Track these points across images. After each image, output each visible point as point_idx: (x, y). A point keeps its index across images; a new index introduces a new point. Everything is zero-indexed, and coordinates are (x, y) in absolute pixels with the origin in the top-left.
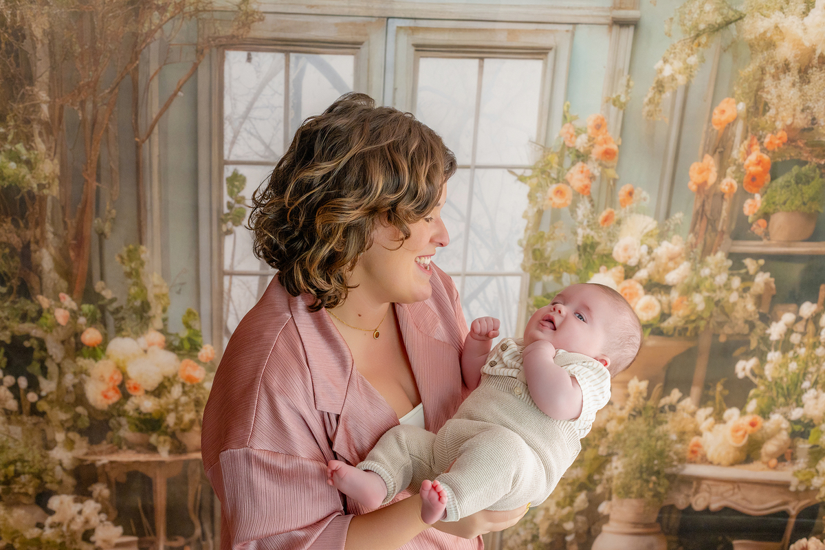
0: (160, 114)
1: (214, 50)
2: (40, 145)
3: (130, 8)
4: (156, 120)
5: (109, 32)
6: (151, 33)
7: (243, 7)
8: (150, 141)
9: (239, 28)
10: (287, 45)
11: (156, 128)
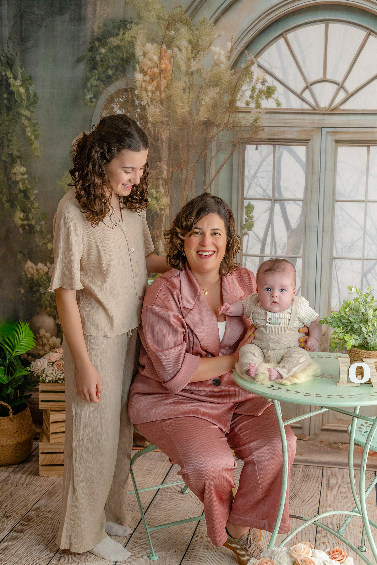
0: (216, 175)
1: (241, 144)
2: (162, 191)
3: (204, 126)
4: (214, 178)
5: (195, 137)
6: (213, 137)
7: (255, 124)
8: (210, 188)
9: (252, 134)
10: (274, 142)
11: (214, 182)
